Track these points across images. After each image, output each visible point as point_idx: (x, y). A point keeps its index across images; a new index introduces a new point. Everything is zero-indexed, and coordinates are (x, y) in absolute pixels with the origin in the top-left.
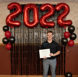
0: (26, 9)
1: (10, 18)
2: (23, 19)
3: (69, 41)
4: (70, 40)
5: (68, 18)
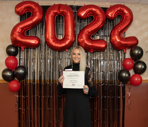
4: (134, 74)
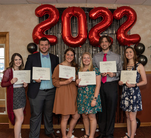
1: (39, 30)
2: (60, 32)
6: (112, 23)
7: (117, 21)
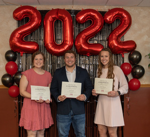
0: (50, 18)
1: (17, 35)
3: (131, 80)
4: (132, 78)
5: (127, 37)
6: (102, 28)
7: (109, 25)
